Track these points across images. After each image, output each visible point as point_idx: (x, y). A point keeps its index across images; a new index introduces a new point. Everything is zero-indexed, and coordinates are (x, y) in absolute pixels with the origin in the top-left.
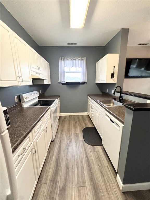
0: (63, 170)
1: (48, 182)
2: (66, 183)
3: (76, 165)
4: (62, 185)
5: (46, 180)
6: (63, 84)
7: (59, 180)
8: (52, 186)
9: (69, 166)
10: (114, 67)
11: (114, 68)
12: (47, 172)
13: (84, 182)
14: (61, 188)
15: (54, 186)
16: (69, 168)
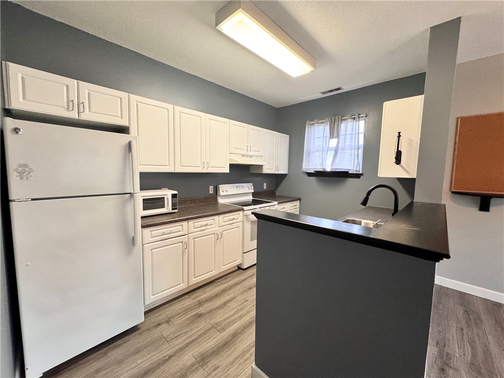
0: (218, 302)
1: (196, 300)
2: (208, 313)
3: (236, 309)
4: (202, 311)
5: (197, 297)
6: (309, 174)
7: (205, 306)
8: (195, 306)
9: (229, 304)
10: (399, 133)
11: (399, 136)
12: (203, 292)
13: (224, 329)
14: (199, 313)
15: (196, 307)
16: (225, 306)
